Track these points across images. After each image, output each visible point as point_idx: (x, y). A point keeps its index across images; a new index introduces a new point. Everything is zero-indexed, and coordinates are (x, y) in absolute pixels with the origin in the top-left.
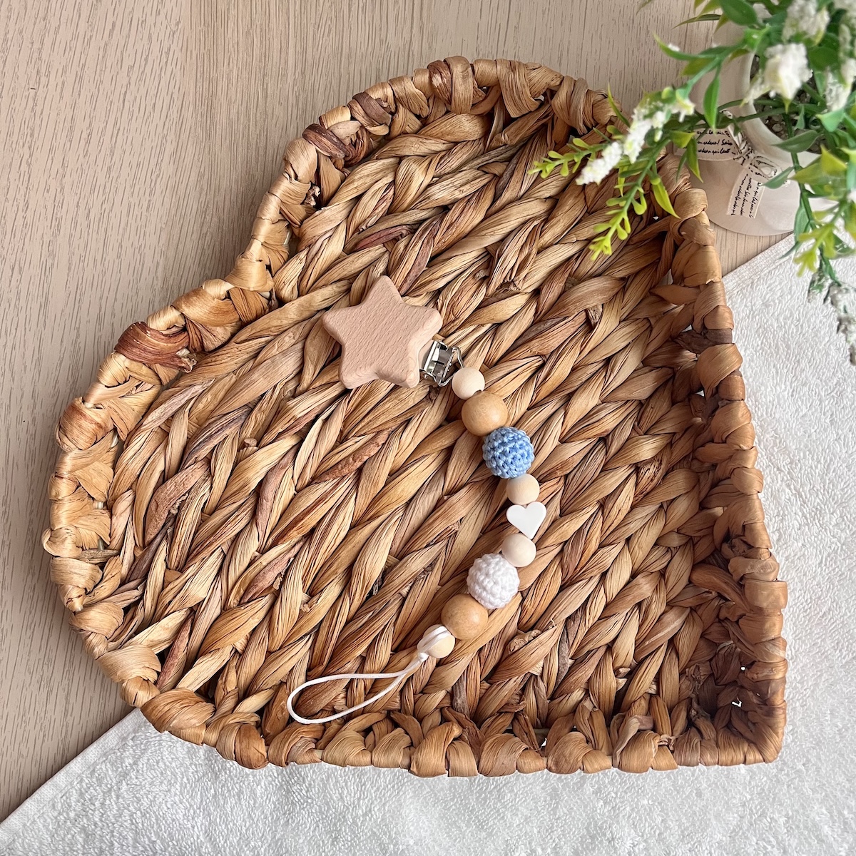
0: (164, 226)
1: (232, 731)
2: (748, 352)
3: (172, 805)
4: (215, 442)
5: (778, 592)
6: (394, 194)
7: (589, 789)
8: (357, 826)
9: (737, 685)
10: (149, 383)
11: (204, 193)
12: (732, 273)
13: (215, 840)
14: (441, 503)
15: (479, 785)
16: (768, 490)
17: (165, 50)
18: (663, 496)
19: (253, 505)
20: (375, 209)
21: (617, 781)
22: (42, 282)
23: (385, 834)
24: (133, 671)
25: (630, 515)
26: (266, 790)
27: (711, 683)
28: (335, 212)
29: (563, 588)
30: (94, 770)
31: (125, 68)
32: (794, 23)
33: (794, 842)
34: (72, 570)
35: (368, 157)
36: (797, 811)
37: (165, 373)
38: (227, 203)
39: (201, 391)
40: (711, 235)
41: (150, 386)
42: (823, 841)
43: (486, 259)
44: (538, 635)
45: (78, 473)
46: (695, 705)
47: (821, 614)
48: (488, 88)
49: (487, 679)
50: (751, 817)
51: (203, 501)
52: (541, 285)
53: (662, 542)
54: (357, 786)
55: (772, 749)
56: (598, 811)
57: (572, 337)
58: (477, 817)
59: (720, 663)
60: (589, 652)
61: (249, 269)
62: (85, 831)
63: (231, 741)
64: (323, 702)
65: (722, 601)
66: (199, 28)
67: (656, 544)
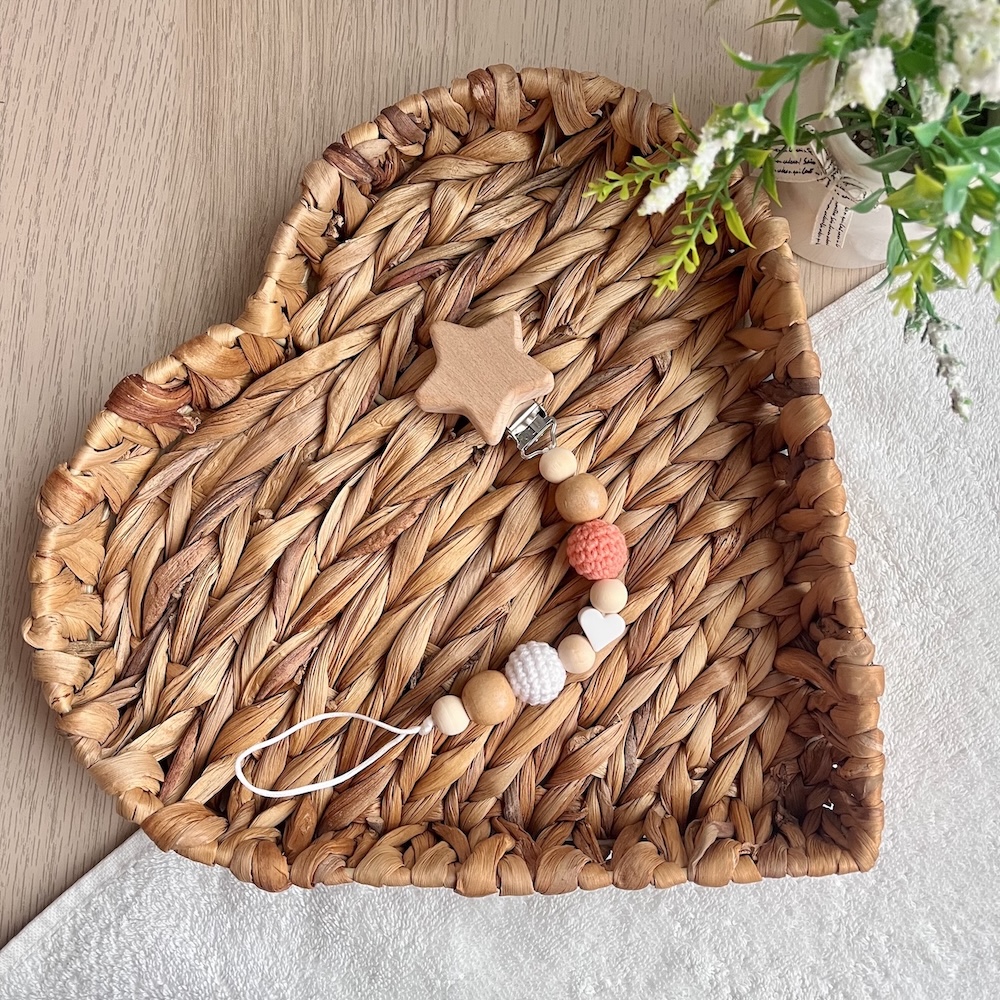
0: (159, 262)
1: (248, 850)
2: (838, 404)
3: (181, 943)
4: (224, 514)
5: (874, 678)
6: (430, 224)
7: (664, 910)
8: (399, 959)
9: (829, 785)
10: (145, 446)
11: (205, 223)
12: (818, 314)
13: (233, 982)
14: (488, 581)
15: (538, 909)
16: (862, 562)
17: (157, 55)
18: (741, 571)
19: (269, 587)
20: (408, 242)
21: (696, 900)
22: (15, 330)
24: (131, 781)
25: (705, 591)
26: (292, 922)
27: (799, 782)
28: (360, 246)
29: (629, 677)
30: (89, 904)
31: (110, 78)
33: (897, 964)
34: (59, 665)
35: (400, 181)
36: (900, 927)
37: (165, 435)
38: (233, 234)
39: (206, 455)
40: (794, 269)
41: (147, 449)
42: (929, 961)
43: (537, 299)
44: (601, 732)
45: (63, 551)
46: (781, 809)
47: (923, 702)
48: (538, 101)
49: (543, 784)
50: (849, 936)
51: (211, 583)
52: (600, 329)
53: (742, 623)
54: (398, 914)
55: (869, 856)
56: (675, 935)
57: (638, 388)
58: (536, 946)
59: (810, 761)
60: (659, 750)
61: (262, 312)
62: (78, 976)
63: (247, 860)
64: (354, 813)
65: (811, 690)
66: (196, 30)
67: (735, 626)
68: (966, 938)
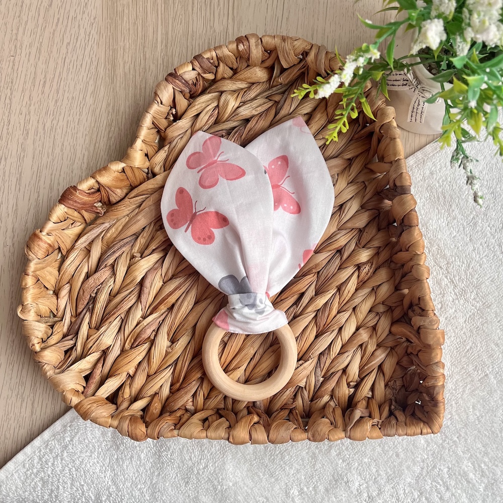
0: (87, 133)
1: (126, 420)
2: (422, 200)
3: (93, 464)
4: (117, 255)
5: (440, 336)
6: (218, 113)
7: (334, 453)
8: (200, 475)
9: (418, 391)
10: (79, 222)
11: (110, 114)
12: (412, 156)
13: (118, 484)
15: (270, 451)
16: (434, 279)
17: (88, 33)
18: (373, 283)
19: (139, 291)
20: (207, 121)
21: (350, 448)
22: (18, 166)
23: (216, 479)
24: (69, 385)
25: (355, 294)
26: (147, 455)
27: (403, 390)
28: (184, 124)
29: (317, 337)
30: (47, 445)
31: (65, 44)
32: (436, 8)
33: (453, 483)
34: (34, 328)
35: (203, 92)
36: (454, 465)
37: (88, 216)
38: (124, 120)
39: (109, 226)
40: (398, 132)
41: (80, 224)
42: (469, 482)
44: (303, 364)
45: (38, 272)
46: (394, 403)
47: (466, 350)
48: (270, 51)
50: (428, 469)
51: (110, 289)
53: (374, 310)
54: (200, 452)
55: (437, 426)
56: (339, 466)
58: (269, 470)
59: (408, 379)
60: (332, 373)
61: (135, 155)
62: (42, 480)
63: (125, 425)
64: (180, 403)
65: (409, 343)
66: (106, 21)
67: (370, 311)
68: (489, 471)
